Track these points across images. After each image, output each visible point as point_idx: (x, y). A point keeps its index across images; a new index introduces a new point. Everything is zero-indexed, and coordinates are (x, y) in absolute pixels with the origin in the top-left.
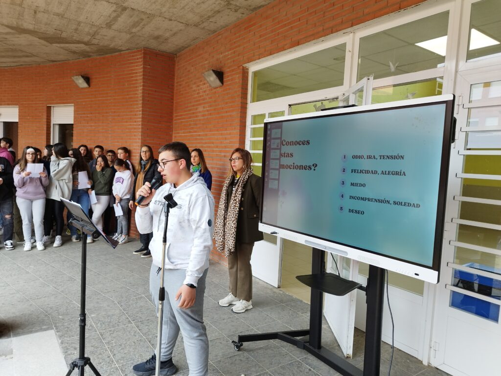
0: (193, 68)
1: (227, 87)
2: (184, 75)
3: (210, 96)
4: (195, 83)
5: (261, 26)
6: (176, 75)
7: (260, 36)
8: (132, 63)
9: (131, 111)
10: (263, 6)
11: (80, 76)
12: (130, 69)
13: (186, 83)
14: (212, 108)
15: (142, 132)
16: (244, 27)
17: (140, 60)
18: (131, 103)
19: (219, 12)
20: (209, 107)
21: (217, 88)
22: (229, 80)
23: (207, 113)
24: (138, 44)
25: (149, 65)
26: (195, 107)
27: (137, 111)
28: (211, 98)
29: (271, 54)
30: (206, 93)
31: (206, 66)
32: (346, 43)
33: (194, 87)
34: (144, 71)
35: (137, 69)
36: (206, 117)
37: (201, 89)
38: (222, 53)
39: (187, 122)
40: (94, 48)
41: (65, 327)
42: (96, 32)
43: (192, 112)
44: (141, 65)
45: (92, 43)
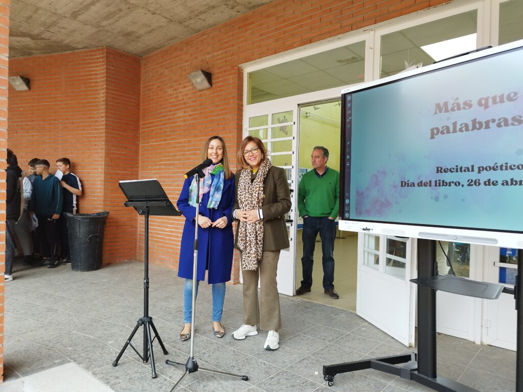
0: (167, 70)
1: (219, 89)
2: (153, 79)
3: (193, 99)
4: (171, 87)
5: (261, 25)
6: (142, 79)
7: (261, 35)
8: (91, 63)
9: (90, 118)
10: (263, 4)
11: (19, 77)
12: (86, 69)
13: (158, 87)
14: (197, 112)
15: (106, 141)
16: (238, 26)
17: (102, 60)
18: (91, 108)
19: (213, 7)
20: (192, 111)
21: (204, 90)
22: (220, 82)
23: (189, 118)
24: (101, 41)
25: (113, 67)
26: (175, 112)
27: (99, 117)
28: (195, 101)
29: (275, 53)
30: (188, 97)
31: (186, 67)
32: (365, 41)
33: (170, 91)
34: (107, 73)
35: (96, 70)
36: (188, 122)
37: (180, 92)
38: (208, 54)
39: (161, 129)
40: (41, 43)
41: (84, 358)
42: (55, 22)
43: (166, 118)
44: (103, 66)
45: (43, 36)
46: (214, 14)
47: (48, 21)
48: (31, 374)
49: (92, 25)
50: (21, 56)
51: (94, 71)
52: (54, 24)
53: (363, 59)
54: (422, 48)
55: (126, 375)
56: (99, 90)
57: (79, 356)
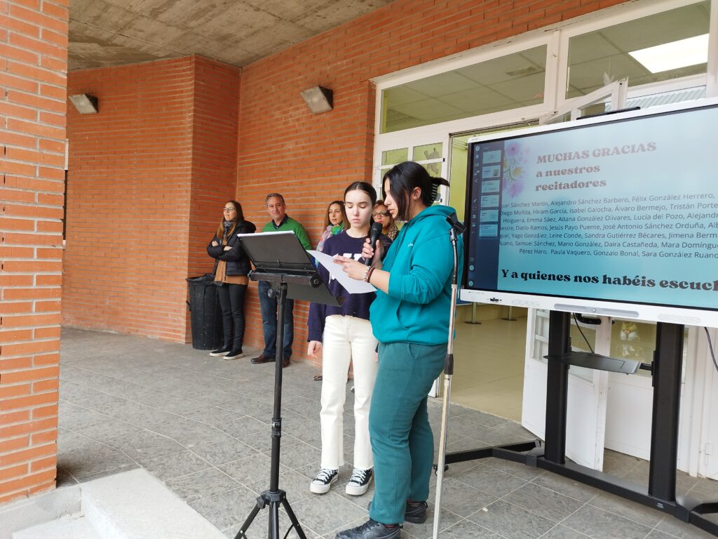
0: (273, 87)
1: (341, 112)
2: (256, 98)
3: (308, 126)
4: (278, 109)
5: (401, 23)
6: (242, 97)
7: (401, 38)
8: (175, 77)
9: (173, 150)
11: (84, 96)
12: (169, 85)
13: (261, 109)
14: (312, 144)
15: (192, 180)
16: (370, 26)
17: (189, 72)
18: (174, 137)
20: (306, 142)
21: (323, 113)
22: (344, 102)
23: (302, 151)
24: (189, 47)
25: (203, 81)
26: (284, 143)
27: (184, 149)
28: (310, 129)
29: (420, 62)
30: (301, 122)
31: (300, 82)
32: (546, 45)
33: (277, 115)
34: (195, 89)
35: (182, 87)
36: (301, 157)
37: (291, 116)
38: (329, 64)
39: (264, 166)
40: (112, 51)
41: (157, 464)
42: (129, 23)
43: (272, 151)
44: (190, 80)
45: (114, 42)
46: (338, 9)
47: (120, 22)
48: (90, 480)
49: (177, 26)
50: (87, 67)
51: (178, 87)
52: (129, 25)
53: (544, 71)
54: (631, 54)
55: (208, 489)
56: (185, 112)
57: (151, 461)
